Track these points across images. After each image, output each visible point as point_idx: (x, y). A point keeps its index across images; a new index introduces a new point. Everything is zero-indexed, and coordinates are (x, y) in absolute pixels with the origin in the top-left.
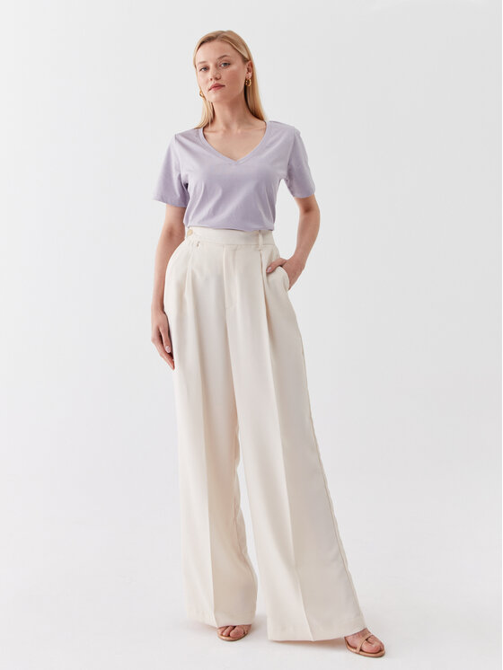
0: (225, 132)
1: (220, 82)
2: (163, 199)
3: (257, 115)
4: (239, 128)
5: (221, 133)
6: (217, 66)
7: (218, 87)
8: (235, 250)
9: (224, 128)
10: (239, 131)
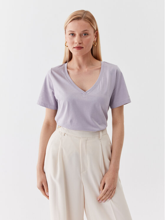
0: (78, 70)
1: (81, 45)
2: (45, 106)
3: (97, 58)
4: (86, 68)
5: (76, 70)
6: (80, 35)
7: (79, 48)
8: (87, 140)
9: (78, 68)
10: (86, 70)
